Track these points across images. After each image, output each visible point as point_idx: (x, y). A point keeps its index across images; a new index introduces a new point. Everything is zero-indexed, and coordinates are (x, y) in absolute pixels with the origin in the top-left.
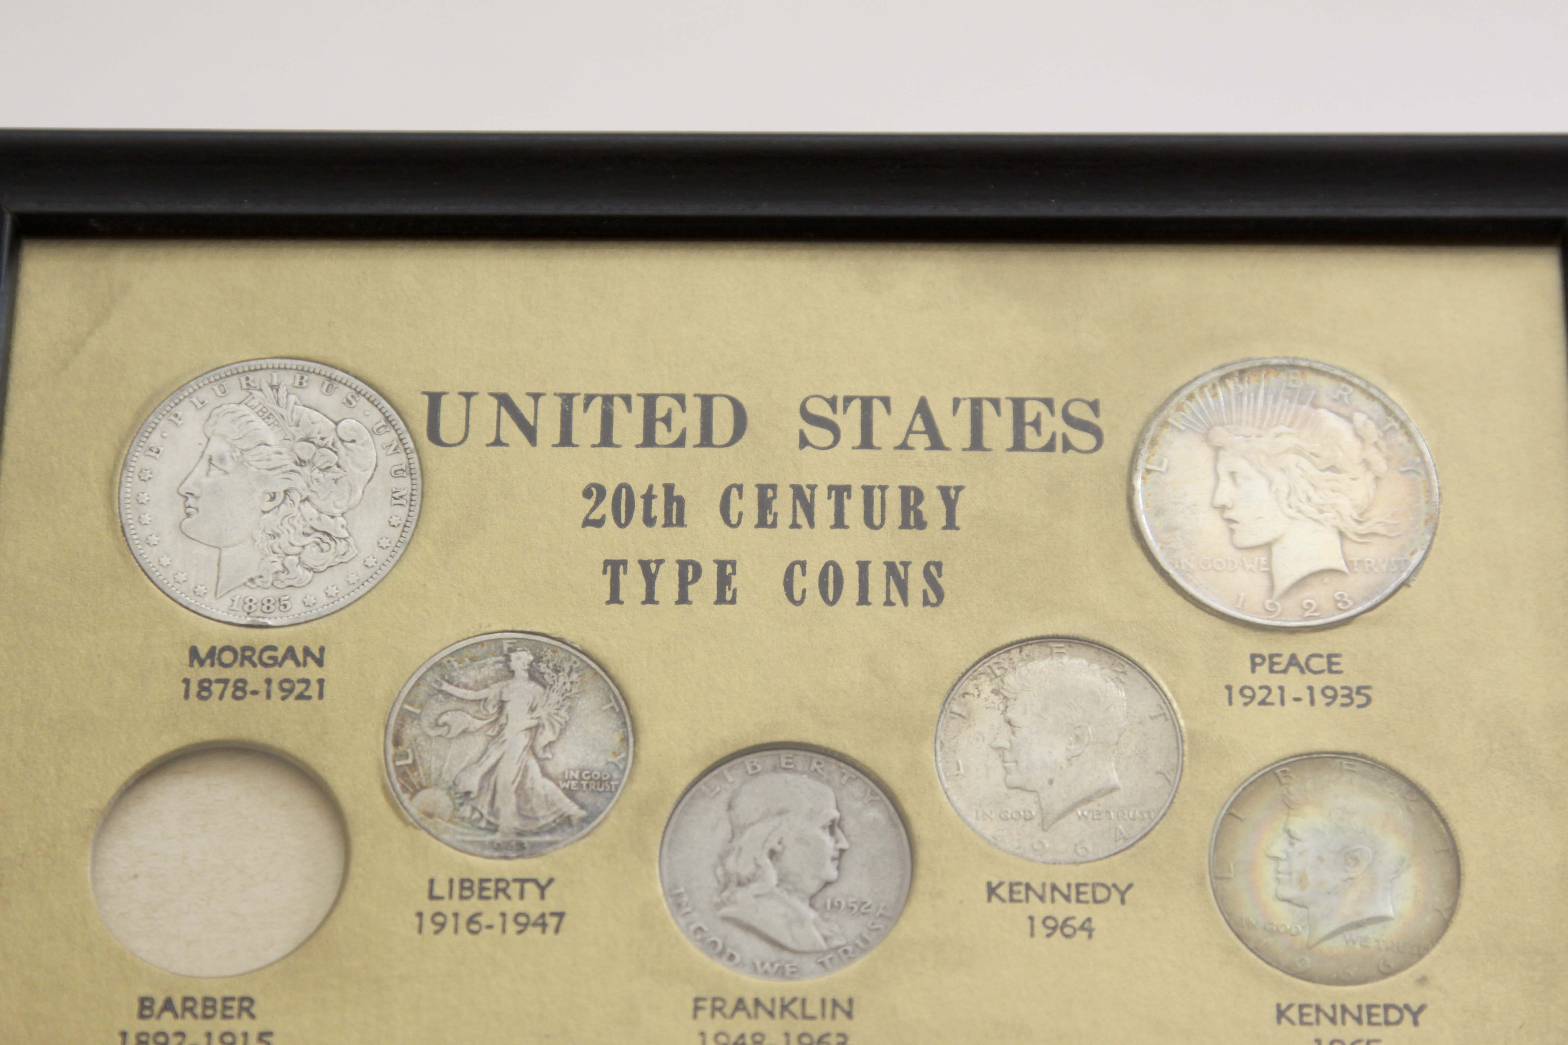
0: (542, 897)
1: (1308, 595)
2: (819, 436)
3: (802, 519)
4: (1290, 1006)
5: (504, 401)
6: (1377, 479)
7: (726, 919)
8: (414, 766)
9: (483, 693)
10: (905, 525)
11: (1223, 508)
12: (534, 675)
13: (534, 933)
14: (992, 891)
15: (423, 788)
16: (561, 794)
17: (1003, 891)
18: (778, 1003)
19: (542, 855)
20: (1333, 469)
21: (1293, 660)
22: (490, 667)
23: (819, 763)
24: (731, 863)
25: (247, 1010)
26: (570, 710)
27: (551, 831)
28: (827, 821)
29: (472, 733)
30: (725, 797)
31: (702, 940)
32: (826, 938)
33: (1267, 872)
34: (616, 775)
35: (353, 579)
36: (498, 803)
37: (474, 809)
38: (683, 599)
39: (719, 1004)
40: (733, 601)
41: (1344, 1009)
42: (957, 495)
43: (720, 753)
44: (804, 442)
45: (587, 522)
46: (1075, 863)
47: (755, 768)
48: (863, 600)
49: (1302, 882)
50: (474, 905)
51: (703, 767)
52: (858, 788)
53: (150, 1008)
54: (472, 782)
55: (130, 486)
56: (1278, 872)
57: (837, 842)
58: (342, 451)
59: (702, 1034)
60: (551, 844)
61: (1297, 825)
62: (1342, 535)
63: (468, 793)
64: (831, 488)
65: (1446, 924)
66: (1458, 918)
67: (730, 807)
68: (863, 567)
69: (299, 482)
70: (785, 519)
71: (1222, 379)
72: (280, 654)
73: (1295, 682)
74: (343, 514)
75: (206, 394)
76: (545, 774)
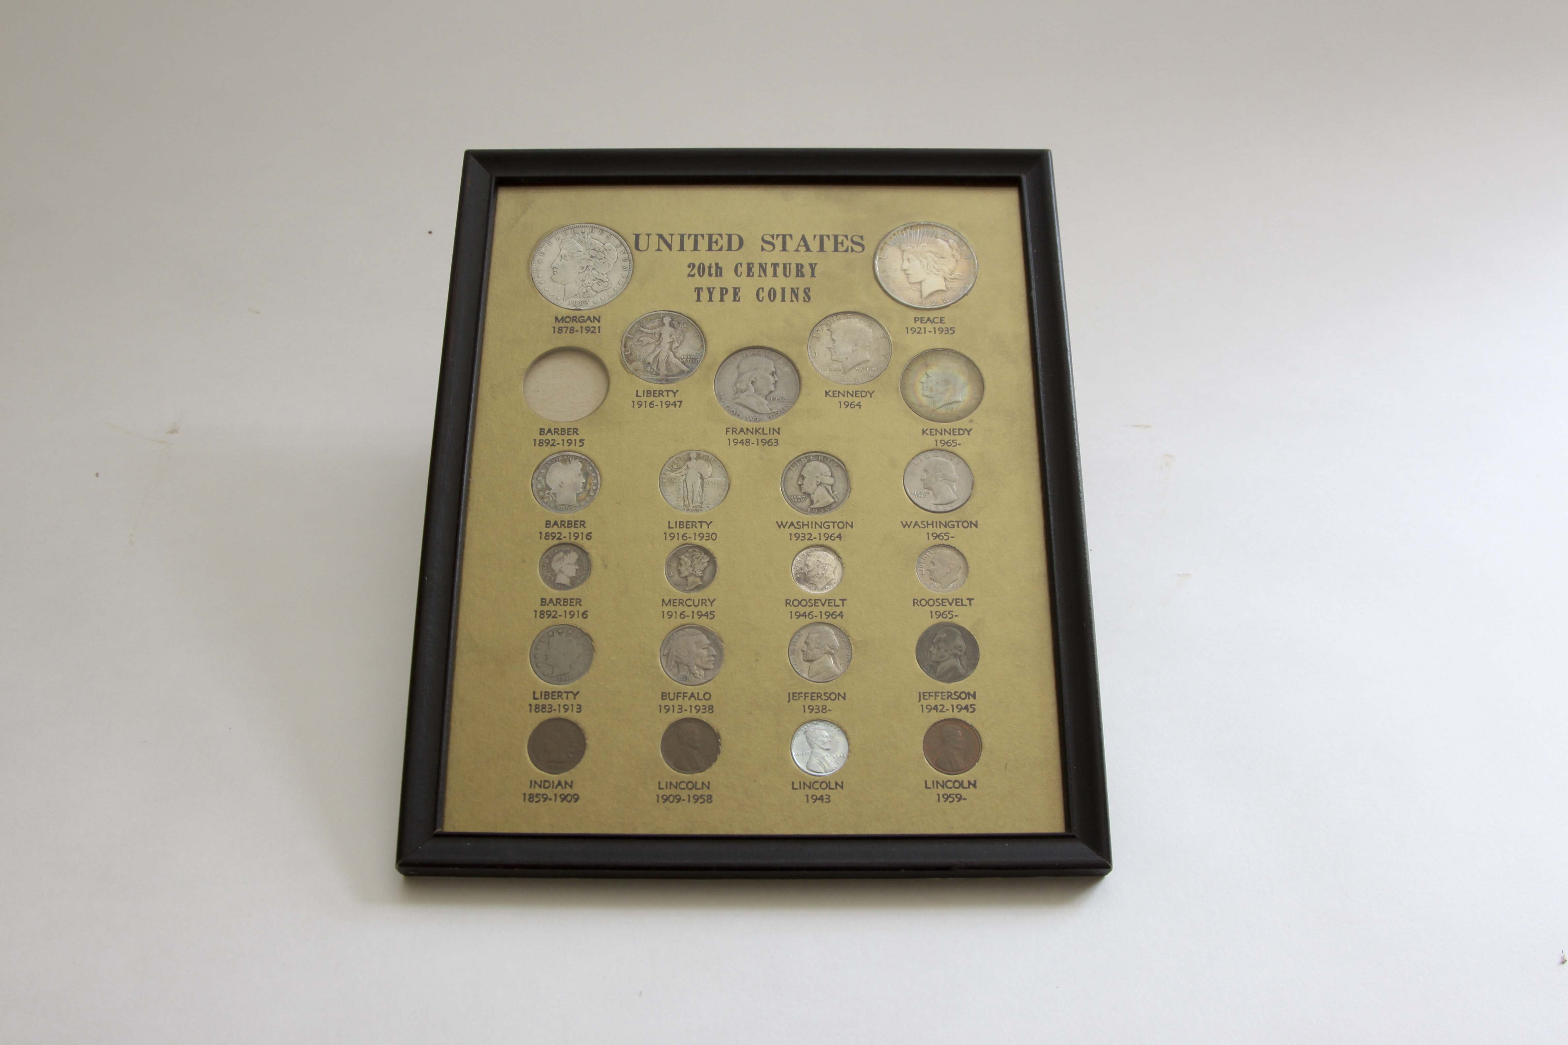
0: (675, 396)
1: (933, 298)
2: (768, 247)
3: (762, 274)
4: (927, 429)
5: (661, 236)
6: (957, 261)
7: (737, 403)
8: (631, 354)
9: (654, 331)
10: (797, 276)
11: (905, 270)
12: (671, 325)
13: (672, 407)
14: (827, 393)
15: (634, 361)
16: (680, 363)
17: (831, 394)
18: (754, 430)
19: (674, 383)
20: (942, 257)
21: (929, 319)
22: (656, 323)
23: (768, 353)
24: (738, 385)
25: (576, 432)
26: (684, 336)
27: (677, 375)
28: (771, 372)
29: (650, 344)
30: (736, 364)
31: (729, 410)
32: (770, 409)
33: (919, 387)
34: (699, 357)
35: (610, 294)
36: (659, 366)
37: (651, 368)
38: (722, 300)
39: (734, 430)
40: (739, 301)
41: (945, 430)
42: (815, 266)
43: (735, 350)
44: (763, 249)
45: (689, 275)
46: (855, 384)
47: (746, 355)
48: (783, 300)
49: (931, 390)
50: (651, 399)
51: (729, 354)
52: (781, 361)
53: (543, 432)
54: (651, 360)
55: (535, 265)
56: (923, 387)
57: (774, 378)
58: (606, 253)
59: (729, 439)
60: (677, 379)
61: (929, 372)
62: (945, 279)
63: (649, 363)
64: (772, 264)
65: (979, 403)
66: (983, 401)
67: (738, 367)
68: (783, 289)
69: (591, 263)
70: (756, 274)
71: (905, 229)
72: (585, 319)
73: (929, 326)
74: (606, 274)
75: (560, 235)
76: (675, 357)
